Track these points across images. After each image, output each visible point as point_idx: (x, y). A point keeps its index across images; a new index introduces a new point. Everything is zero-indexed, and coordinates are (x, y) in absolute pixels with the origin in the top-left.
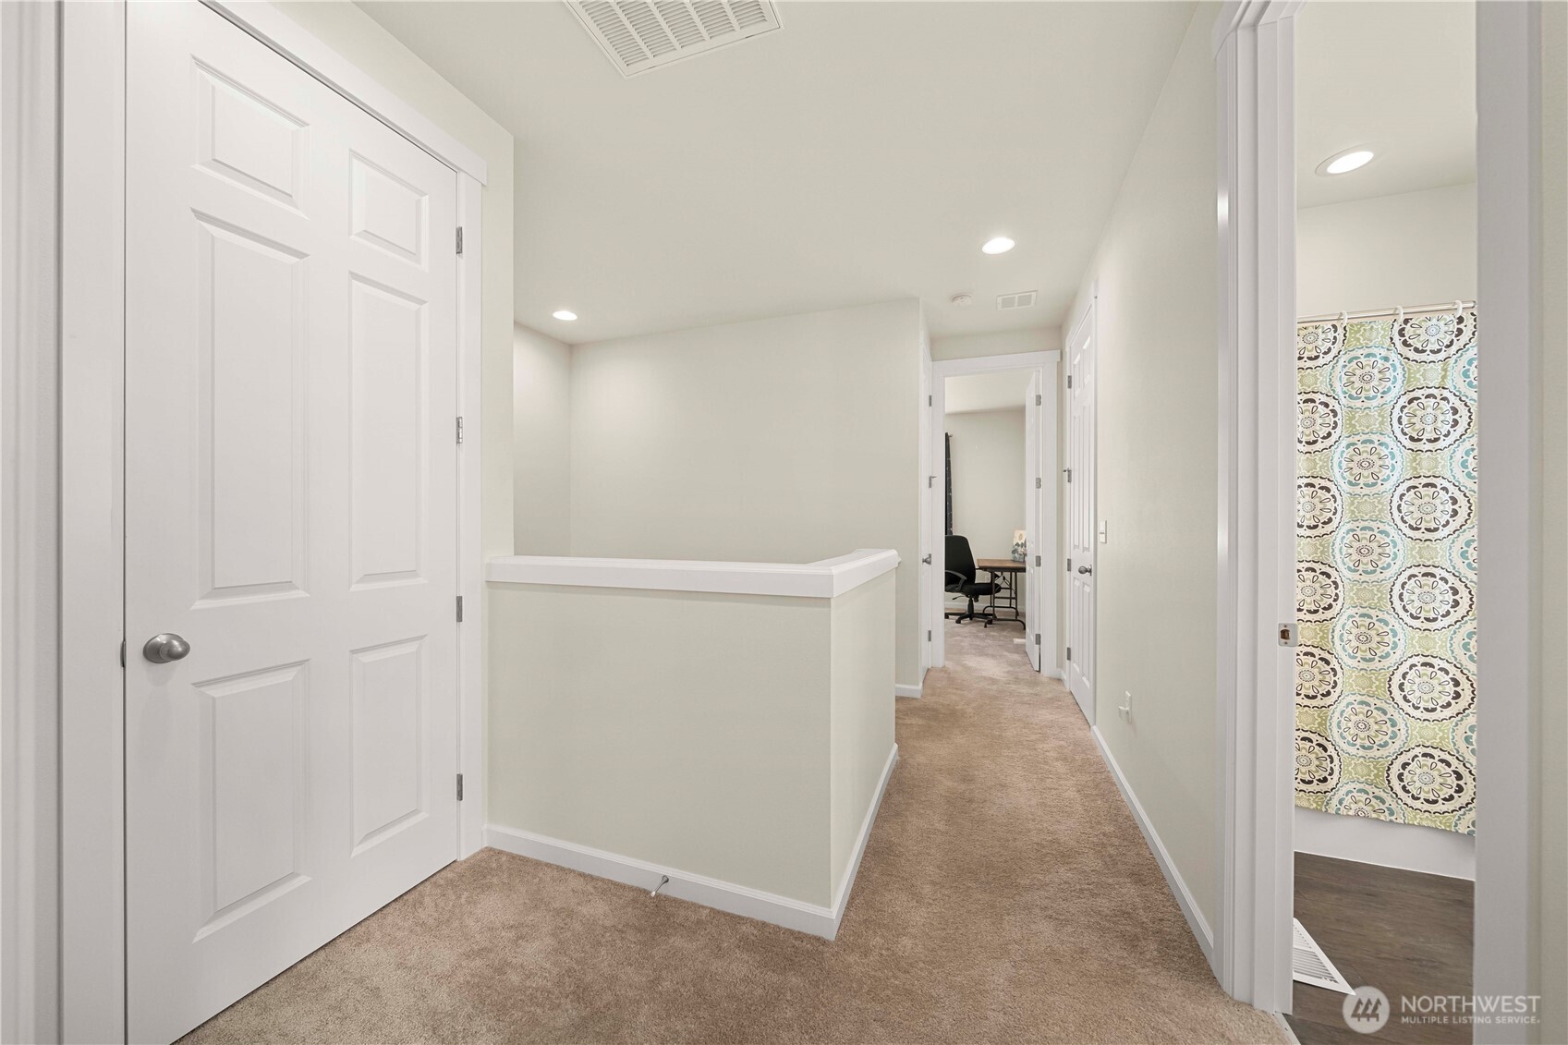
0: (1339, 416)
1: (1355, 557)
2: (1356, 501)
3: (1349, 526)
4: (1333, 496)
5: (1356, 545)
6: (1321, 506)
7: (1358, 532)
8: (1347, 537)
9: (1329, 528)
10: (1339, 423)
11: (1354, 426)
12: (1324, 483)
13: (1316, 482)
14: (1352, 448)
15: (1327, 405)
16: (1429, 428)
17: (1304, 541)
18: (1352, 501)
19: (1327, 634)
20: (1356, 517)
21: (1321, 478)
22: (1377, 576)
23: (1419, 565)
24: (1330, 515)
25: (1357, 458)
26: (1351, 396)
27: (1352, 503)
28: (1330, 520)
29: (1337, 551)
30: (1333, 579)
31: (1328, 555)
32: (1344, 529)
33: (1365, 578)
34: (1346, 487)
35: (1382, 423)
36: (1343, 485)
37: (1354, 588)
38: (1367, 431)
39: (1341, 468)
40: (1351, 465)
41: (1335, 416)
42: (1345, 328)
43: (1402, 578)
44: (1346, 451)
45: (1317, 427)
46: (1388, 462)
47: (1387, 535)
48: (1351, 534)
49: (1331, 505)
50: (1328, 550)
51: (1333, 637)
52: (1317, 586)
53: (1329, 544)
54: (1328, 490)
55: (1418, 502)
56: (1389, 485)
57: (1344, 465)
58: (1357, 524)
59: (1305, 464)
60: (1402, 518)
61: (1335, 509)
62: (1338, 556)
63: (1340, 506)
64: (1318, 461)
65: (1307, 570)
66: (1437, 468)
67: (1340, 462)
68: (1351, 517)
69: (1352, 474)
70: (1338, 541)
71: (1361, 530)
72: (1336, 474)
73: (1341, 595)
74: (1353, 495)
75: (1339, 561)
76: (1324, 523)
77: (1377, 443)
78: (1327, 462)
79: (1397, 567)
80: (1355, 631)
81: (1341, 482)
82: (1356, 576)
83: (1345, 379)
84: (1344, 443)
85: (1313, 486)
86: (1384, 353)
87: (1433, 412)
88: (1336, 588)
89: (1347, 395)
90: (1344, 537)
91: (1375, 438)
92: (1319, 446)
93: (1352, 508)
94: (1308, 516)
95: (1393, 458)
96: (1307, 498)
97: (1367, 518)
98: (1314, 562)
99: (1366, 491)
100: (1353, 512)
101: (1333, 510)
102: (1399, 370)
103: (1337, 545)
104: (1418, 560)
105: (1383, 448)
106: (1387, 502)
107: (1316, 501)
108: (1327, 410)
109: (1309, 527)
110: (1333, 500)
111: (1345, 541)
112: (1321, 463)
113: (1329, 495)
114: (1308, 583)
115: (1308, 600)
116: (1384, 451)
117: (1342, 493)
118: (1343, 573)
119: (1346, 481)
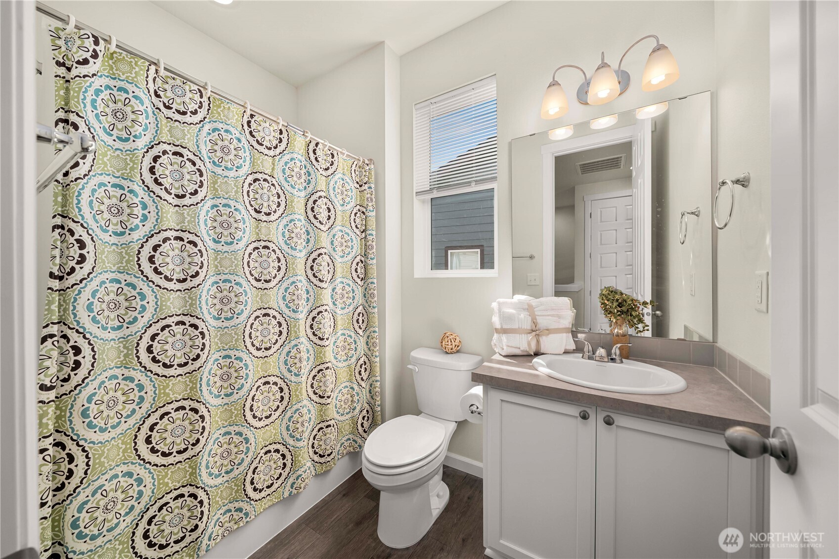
0: (205, 177)
1: (218, 307)
2: (218, 257)
3: (213, 279)
4: (200, 251)
5: (219, 295)
6: (189, 260)
7: (221, 284)
8: (212, 289)
9: (196, 281)
10: (205, 183)
11: (217, 190)
12: (192, 238)
13: (185, 236)
14: (216, 209)
15: (194, 164)
16: (265, 204)
17: (173, 295)
18: (216, 257)
19: (196, 384)
20: (219, 271)
21: (189, 232)
22: (235, 321)
23: (261, 308)
24: (197, 268)
25: (219, 219)
26: (214, 163)
27: (216, 259)
28: (197, 273)
29: (203, 303)
30: (200, 330)
31: (196, 308)
32: (210, 282)
33: (226, 324)
34: (210, 244)
35: (236, 192)
36: (208, 242)
37: (218, 334)
38: (226, 196)
39: (206, 225)
40: (215, 224)
41: (201, 175)
42: (209, 98)
43: (251, 321)
44: (211, 212)
45: (186, 183)
46: (241, 225)
47: (241, 286)
48: (216, 286)
49: (198, 259)
50: (196, 302)
51: (201, 385)
52: (187, 338)
53: (196, 297)
54: (195, 245)
55: (259, 260)
56: (242, 244)
57: (209, 223)
58: (219, 277)
59: (174, 216)
60: (250, 272)
61: (202, 263)
62: (204, 307)
63: (206, 260)
64: (186, 216)
65: (177, 323)
66: (270, 235)
67: (206, 220)
68: (215, 271)
69: (215, 233)
70: (205, 293)
71: (223, 282)
72: (203, 230)
73: (207, 344)
74: (217, 252)
75: (205, 312)
76: (192, 276)
77: (233, 208)
78: (194, 218)
79: (247, 312)
80: (219, 372)
81: (206, 238)
82: (219, 323)
83: (209, 146)
84: (209, 203)
85: (182, 239)
86: (238, 135)
87: (267, 193)
88: (203, 338)
89: (211, 161)
90: (209, 290)
91: (232, 203)
92: (187, 201)
93: (216, 263)
94: (178, 269)
95: (244, 223)
96: (177, 252)
97: (227, 271)
98: (183, 315)
99: (226, 248)
100: (216, 267)
101: (200, 264)
102: (248, 153)
103: (203, 298)
104: (261, 305)
105: (237, 213)
106: (240, 259)
107: (185, 254)
108: (194, 169)
109: (179, 281)
110: (199, 254)
111: (210, 293)
112: (189, 218)
113: (196, 250)
114: (179, 336)
115: (179, 354)
116: (239, 217)
117: (208, 248)
118: (209, 322)
119: (211, 238)
